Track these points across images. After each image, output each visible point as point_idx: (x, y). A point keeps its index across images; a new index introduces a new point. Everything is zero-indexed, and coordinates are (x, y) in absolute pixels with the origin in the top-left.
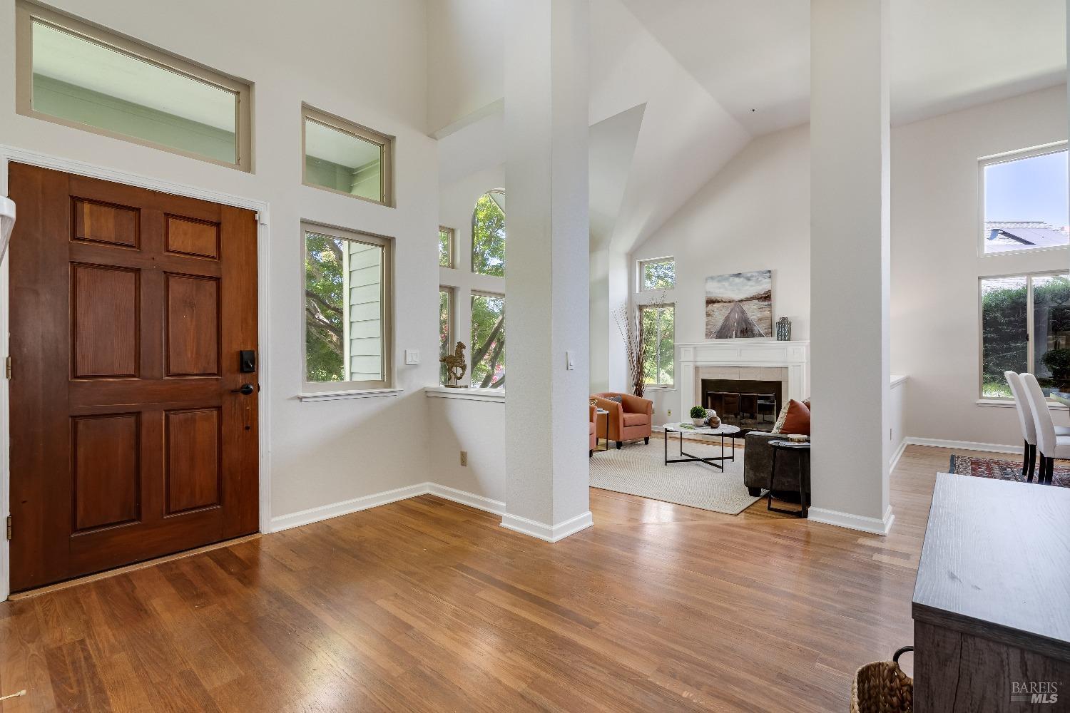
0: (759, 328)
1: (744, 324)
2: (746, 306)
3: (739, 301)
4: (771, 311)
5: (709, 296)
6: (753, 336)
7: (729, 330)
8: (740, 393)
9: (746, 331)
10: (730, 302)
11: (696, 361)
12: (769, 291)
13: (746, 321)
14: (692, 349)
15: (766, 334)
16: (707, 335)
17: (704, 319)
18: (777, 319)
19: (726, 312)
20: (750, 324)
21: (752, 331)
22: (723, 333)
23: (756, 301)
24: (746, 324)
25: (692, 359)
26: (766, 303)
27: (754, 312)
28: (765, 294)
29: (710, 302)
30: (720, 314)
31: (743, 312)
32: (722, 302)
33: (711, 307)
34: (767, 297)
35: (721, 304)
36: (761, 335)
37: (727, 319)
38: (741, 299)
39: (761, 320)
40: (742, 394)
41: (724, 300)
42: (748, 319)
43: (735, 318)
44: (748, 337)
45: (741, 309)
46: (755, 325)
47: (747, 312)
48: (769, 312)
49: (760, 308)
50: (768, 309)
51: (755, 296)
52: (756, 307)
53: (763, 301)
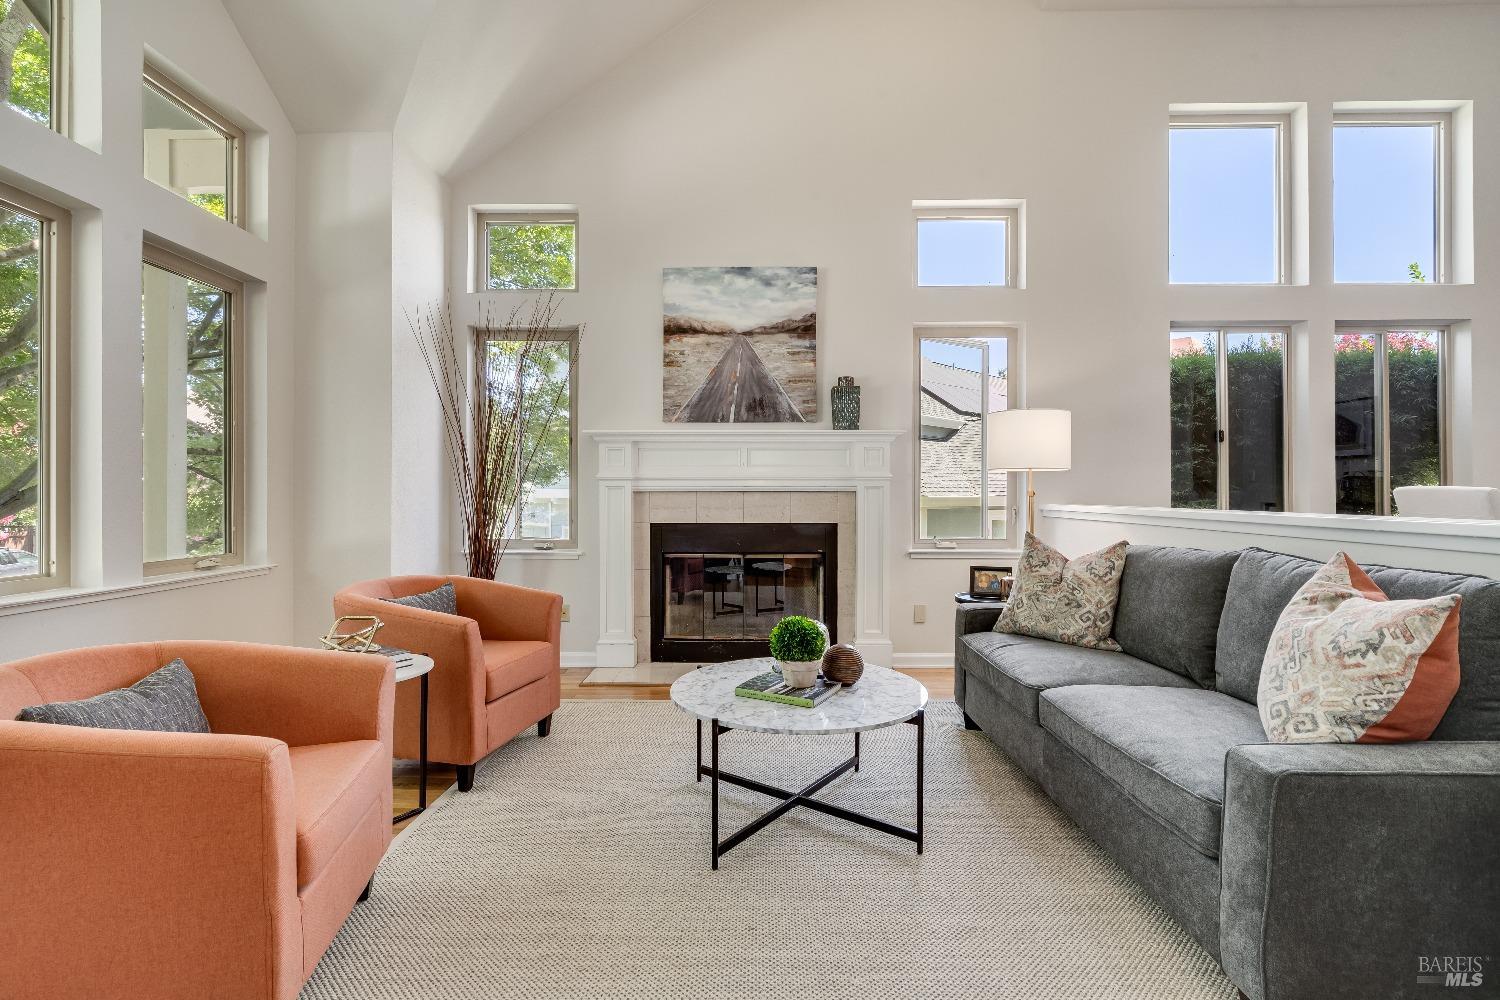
0: (791, 401)
1: (756, 389)
2: (762, 347)
3: (745, 334)
4: (814, 361)
5: (674, 315)
6: (777, 419)
7: (721, 400)
8: (744, 554)
9: (761, 406)
10: (722, 334)
11: (637, 479)
12: (813, 316)
13: (761, 381)
14: (629, 447)
15: (806, 414)
16: (668, 413)
17: (659, 372)
18: (828, 382)
19: (713, 357)
20: (770, 390)
21: (774, 406)
22: (705, 409)
23: (784, 337)
24: (761, 390)
25: (629, 474)
26: (807, 343)
27: (777, 360)
28: (802, 320)
29: (673, 330)
30: (699, 362)
31: (754, 361)
32: (703, 331)
33: (677, 344)
34: (807, 328)
35: (702, 338)
36: (794, 418)
37: (716, 373)
38: (748, 329)
39: (795, 382)
40: (748, 556)
41: (709, 328)
42: (765, 377)
43: (736, 373)
44: (766, 420)
45: (749, 353)
46: (781, 393)
47: (763, 361)
48: (812, 364)
49: (794, 354)
50: (810, 356)
51: (783, 323)
52: (784, 350)
53: (799, 337)
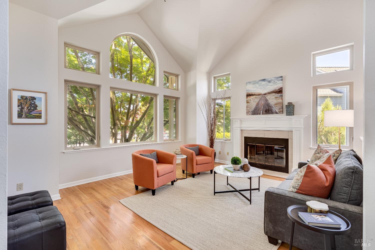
0: (276, 109)
1: (267, 107)
2: (268, 97)
3: (264, 94)
4: (282, 99)
5: (248, 92)
6: (272, 114)
7: (259, 110)
8: (265, 144)
9: (268, 111)
10: (259, 95)
11: (241, 127)
12: (282, 88)
13: (268, 105)
14: (239, 121)
15: (280, 112)
16: (248, 113)
17: (245, 104)
18: (286, 103)
19: (257, 100)
20: (270, 107)
21: (271, 110)
22: (255, 112)
23: (274, 94)
24: (268, 107)
25: (239, 126)
26: (280, 95)
27: (272, 100)
28: (278, 90)
29: (248, 95)
30: (254, 101)
31: (267, 100)
32: (255, 95)
33: (249, 98)
34: (280, 91)
35: (254, 96)
36: (277, 113)
37: (258, 104)
38: (265, 93)
39: (277, 104)
40: (266, 145)
41: (256, 94)
42: (269, 104)
43: (262, 103)
44: (269, 114)
45: (265, 99)
46: (273, 107)
47: (269, 100)
48: (281, 100)
49: (276, 98)
50: (281, 98)
51: (273, 91)
52: (274, 97)
53: (278, 94)
